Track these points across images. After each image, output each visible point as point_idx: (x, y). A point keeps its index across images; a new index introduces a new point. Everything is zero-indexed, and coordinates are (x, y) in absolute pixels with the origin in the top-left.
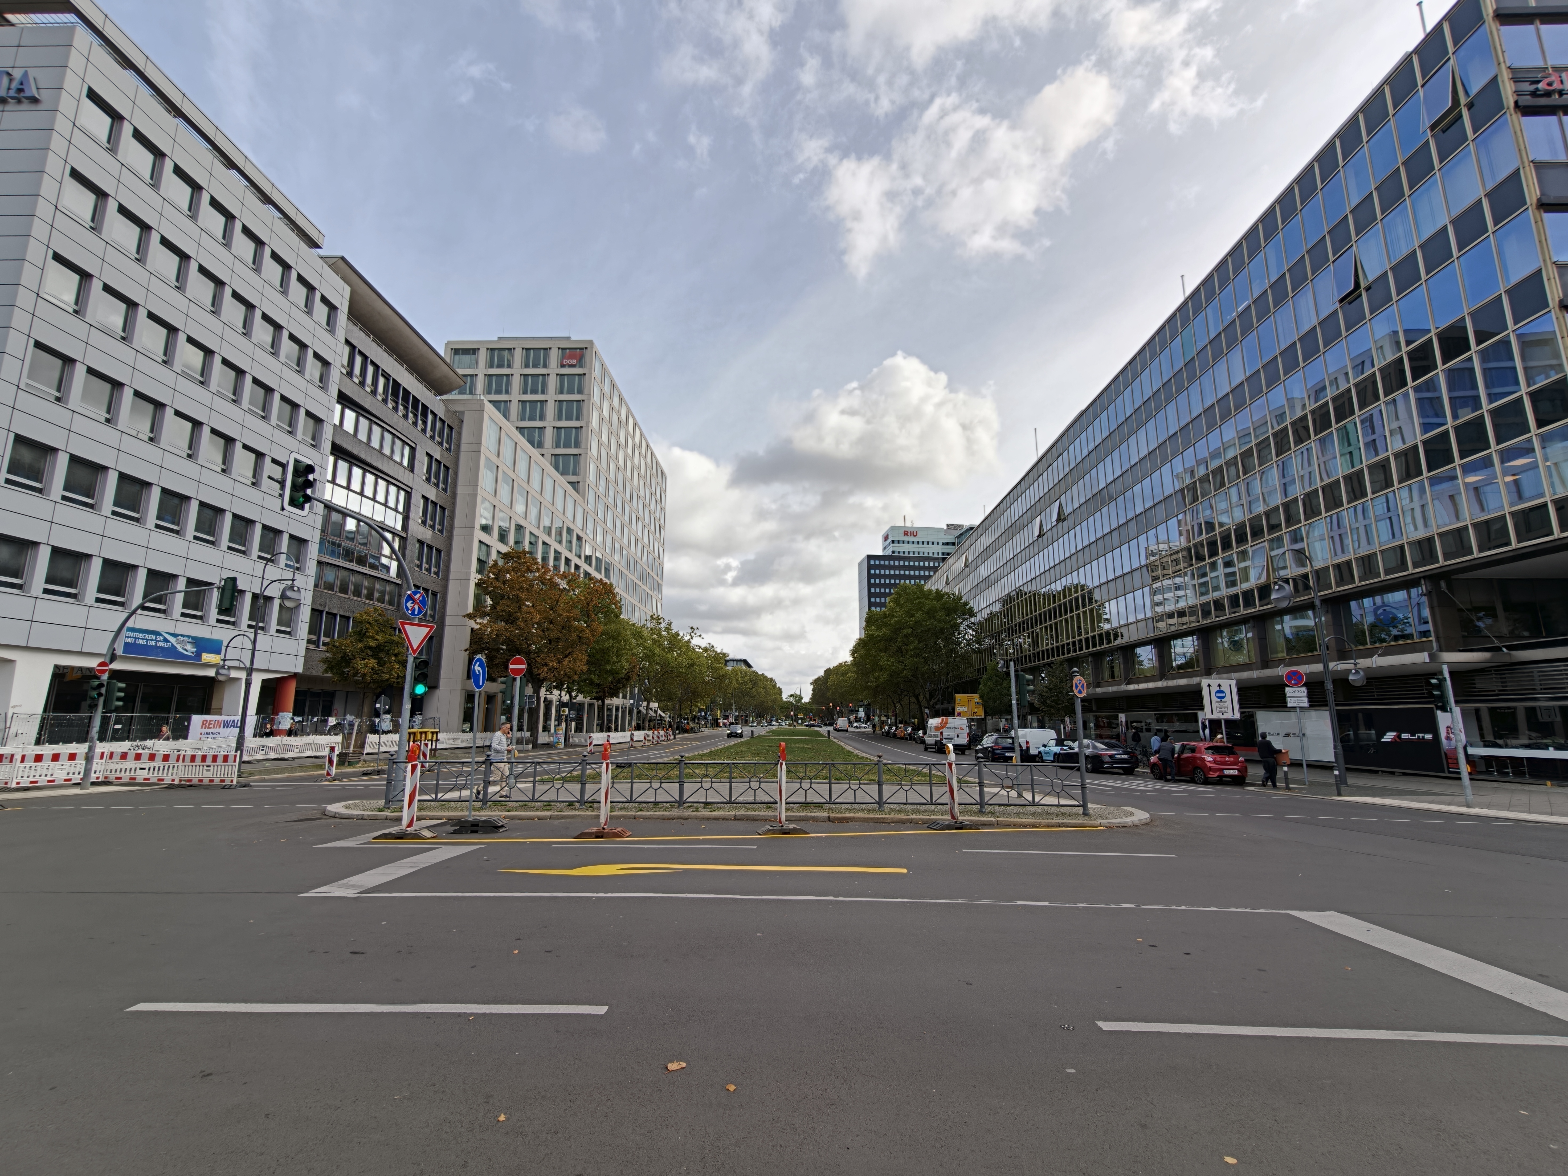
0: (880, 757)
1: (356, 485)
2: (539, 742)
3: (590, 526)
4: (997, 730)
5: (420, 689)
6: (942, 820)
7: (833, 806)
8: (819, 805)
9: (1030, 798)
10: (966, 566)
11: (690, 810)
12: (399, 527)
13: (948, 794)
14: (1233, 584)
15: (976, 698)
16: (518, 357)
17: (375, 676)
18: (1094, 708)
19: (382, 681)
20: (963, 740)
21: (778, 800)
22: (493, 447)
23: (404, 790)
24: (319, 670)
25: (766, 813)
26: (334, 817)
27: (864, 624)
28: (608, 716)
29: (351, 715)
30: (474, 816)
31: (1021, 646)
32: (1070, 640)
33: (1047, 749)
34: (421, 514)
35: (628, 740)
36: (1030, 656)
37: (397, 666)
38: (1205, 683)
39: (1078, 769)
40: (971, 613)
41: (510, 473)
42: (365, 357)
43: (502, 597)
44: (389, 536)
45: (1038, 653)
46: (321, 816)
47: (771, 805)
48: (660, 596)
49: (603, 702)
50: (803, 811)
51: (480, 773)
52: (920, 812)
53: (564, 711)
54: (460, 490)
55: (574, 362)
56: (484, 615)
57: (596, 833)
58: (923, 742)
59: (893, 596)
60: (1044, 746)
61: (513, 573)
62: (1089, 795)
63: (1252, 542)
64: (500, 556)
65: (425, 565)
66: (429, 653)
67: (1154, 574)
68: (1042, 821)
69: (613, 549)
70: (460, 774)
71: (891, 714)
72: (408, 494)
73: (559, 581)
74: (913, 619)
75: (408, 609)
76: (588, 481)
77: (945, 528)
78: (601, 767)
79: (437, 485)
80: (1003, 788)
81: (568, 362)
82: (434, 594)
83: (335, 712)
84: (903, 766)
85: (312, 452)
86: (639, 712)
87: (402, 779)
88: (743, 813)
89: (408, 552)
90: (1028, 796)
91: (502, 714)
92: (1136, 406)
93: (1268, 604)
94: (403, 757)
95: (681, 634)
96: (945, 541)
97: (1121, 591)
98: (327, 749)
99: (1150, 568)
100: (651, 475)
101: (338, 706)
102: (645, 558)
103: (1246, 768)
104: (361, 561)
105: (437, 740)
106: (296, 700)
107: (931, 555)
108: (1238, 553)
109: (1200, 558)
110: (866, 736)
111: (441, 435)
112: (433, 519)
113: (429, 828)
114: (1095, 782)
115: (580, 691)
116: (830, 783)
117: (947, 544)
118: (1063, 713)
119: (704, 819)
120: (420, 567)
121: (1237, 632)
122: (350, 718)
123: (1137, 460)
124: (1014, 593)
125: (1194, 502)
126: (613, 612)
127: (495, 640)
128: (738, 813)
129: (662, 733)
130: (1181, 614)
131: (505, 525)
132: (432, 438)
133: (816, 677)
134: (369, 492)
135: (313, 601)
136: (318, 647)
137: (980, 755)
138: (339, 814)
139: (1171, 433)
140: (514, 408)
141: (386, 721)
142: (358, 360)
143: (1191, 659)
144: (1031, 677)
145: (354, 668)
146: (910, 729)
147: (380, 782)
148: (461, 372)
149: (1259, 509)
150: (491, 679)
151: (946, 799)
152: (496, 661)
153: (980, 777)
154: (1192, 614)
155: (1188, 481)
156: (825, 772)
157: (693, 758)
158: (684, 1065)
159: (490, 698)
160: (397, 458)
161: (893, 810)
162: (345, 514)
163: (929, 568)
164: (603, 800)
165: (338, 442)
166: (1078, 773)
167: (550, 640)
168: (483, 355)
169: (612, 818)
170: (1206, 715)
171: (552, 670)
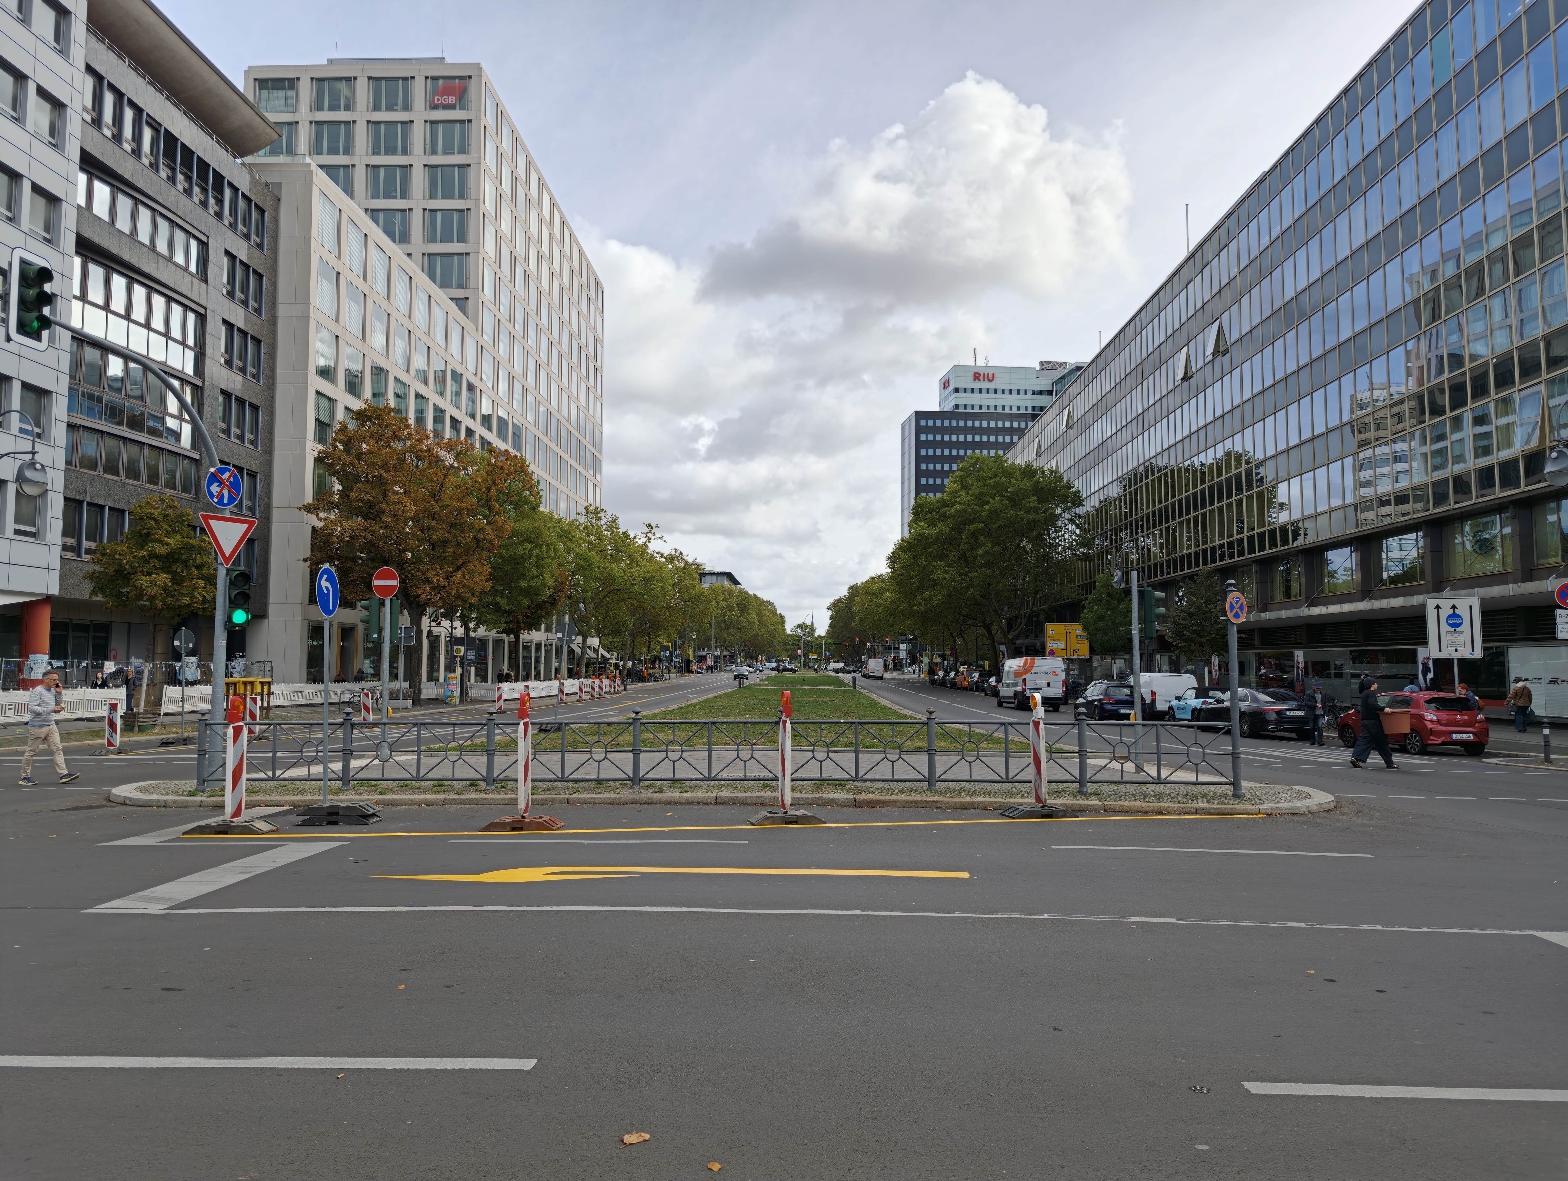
0: (931, 713)
1: (118, 304)
2: (422, 696)
3: (487, 368)
4: (1109, 676)
5: (240, 617)
6: (1021, 804)
7: (860, 784)
8: (840, 783)
9: (1153, 772)
10: (1069, 426)
11: (651, 790)
12: (189, 370)
13: (1032, 768)
14: (1486, 451)
15: (1077, 629)
16: (362, 92)
17: (169, 600)
18: (1257, 642)
19: (180, 606)
20: (1057, 691)
21: (780, 775)
22: (329, 241)
23: (224, 765)
24: (83, 591)
25: (762, 794)
26: (124, 804)
27: (910, 518)
28: (525, 657)
29: (137, 657)
30: (331, 801)
31: (1149, 550)
32: (1226, 540)
33: (1182, 703)
34: (223, 350)
35: (556, 692)
36: (1162, 565)
37: (201, 583)
38: (1431, 603)
39: (1228, 732)
40: (1077, 500)
41: (360, 283)
42: (119, 95)
43: (357, 479)
44: (176, 383)
45: (1175, 561)
46: (104, 803)
47: (770, 782)
48: (598, 477)
49: (517, 638)
50: (817, 791)
51: (335, 741)
52: (989, 793)
53: (458, 651)
54: (282, 310)
55: (452, 100)
56: (330, 507)
57: (512, 823)
58: (995, 693)
59: (957, 474)
60: (1178, 698)
61: (372, 442)
62: (1243, 770)
63: (1521, 384)
64: (350, 415)
65: (234, 430)
66: (249, 563)
67: (1362, 437)
68: (1171, 805)
69: (524, 403)
70: (307, 742)
71: (948, 653)
72: (201, 318)
73: (443, 453)
74: (987, 507)
75: (212, 496)
76: (481, 297)
77: (1038, 368)
78: (516, 731)
79: (245, 303)
80: (1114, 758)
81: (441, 100)
82: (252, 475)
83: (113, 653)
84: (965, 728)
85: (44, 249)
86: (571, 652)
87: (219, 748)
88: (728, 794)
89: (206, 409)
90: (1153, 771)
91: (366, 656)
92: (1352, 165)
93: (1539, 482)
94: (220, 717)
95: (632, 535)
96: (1037, 388)
97: (1308, 463)
98: (106, 708)
99: (1357, 427)
100: (580, 286)
101: (117, 644)
102: (574, 417)
103: (1487, 730)
104: (136, 423)
105: (270, 694)
106: (52, 637)
107: (1015, 410)
108: (1497, 401)
109: (1437, 410)
110: (913, 685)
111: (247, 222)
112: (243, 357)
113: (265, 818)
114: (1250, 749)
115: (480, 622)
116: (856, 752)
117: (1041, 393)
118: (1209, 650)
119: (670, 803)
120: (227, 432)
121: (1486, 527)
122: (136, 662)
123: (1347, 252)
124: (1141, 468)
125: (1433, 321)
126: (527, 502)
127: (348, 544)
128: (720, 794)
129: (606, 682)
130: (1401, 499)
131: (356, 367)
132: (233, 226)
133: (837, 598)
134: (139, 314)
135: (66, 486)
136: (79, 555)
137: (1082, 710)
138: (130, 799)
139: (1405, 208)
140: (360, 177)
141: (190, 667)
142: (109, 99)
143: (1413, 568)
144: (1161, 594)
145: (136, 587)
146: (976, 675)
147: (189, 754)
148: (272, 117)
149: (1534, 332)
150: (346, 603)
151: (1029, 774)
152: (353, 576)
153: (1081, 743)
154: (1417, 499)
155: (1427, 286)
156: (850, 737)
157: (655, 716)
158: (647, 1136)
159: (347, 632)
160: (179, 259)
161: (950, 791)
162: (105, 348)
163: (1011, 431)
164: (521, 776)
165: (86, 234)
166: (1228, 739)
167: (433, 545)
168: (305, 89)
169: (535, 802)
170: (1430, 651)
171: (438, 589)
